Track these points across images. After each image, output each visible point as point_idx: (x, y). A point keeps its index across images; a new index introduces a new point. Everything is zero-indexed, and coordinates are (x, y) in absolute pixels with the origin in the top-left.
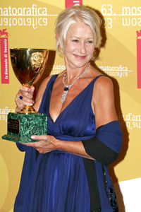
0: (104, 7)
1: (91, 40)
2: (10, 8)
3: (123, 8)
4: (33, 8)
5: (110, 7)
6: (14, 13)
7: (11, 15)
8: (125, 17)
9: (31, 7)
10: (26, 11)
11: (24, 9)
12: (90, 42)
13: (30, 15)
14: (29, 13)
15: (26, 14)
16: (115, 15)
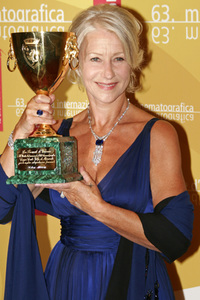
0: (156, 9)
1: (122, 55)
2: (4, 10)
3: (187, 11)
4: (42, 10)
5: (165, 9)
6: (12, 18)
7: (5, 21)
8: (189, 25)
9: (38, 9)
10: (30, 14)
11: (27, 12)
12: (121, 59)
13: (37, 21)
14: (35, 18)
15: (30, 19)
16: (173, 21)
